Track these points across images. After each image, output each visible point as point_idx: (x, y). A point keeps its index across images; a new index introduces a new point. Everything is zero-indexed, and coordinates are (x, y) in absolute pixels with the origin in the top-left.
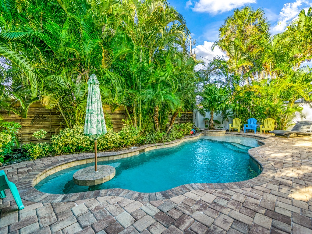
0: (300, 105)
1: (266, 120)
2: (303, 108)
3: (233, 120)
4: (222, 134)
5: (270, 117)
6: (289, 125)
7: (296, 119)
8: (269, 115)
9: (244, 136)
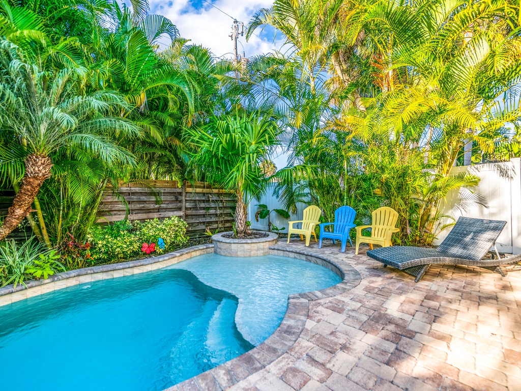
0: (471, 171)
1: (378, 211)
2: (479, 180)
3: (305, 211)
4: (258, 249)
5: (389, 205)
6: (441, 226)
7: (462, 209)
8: (388, 198)
9: (309, 258)
